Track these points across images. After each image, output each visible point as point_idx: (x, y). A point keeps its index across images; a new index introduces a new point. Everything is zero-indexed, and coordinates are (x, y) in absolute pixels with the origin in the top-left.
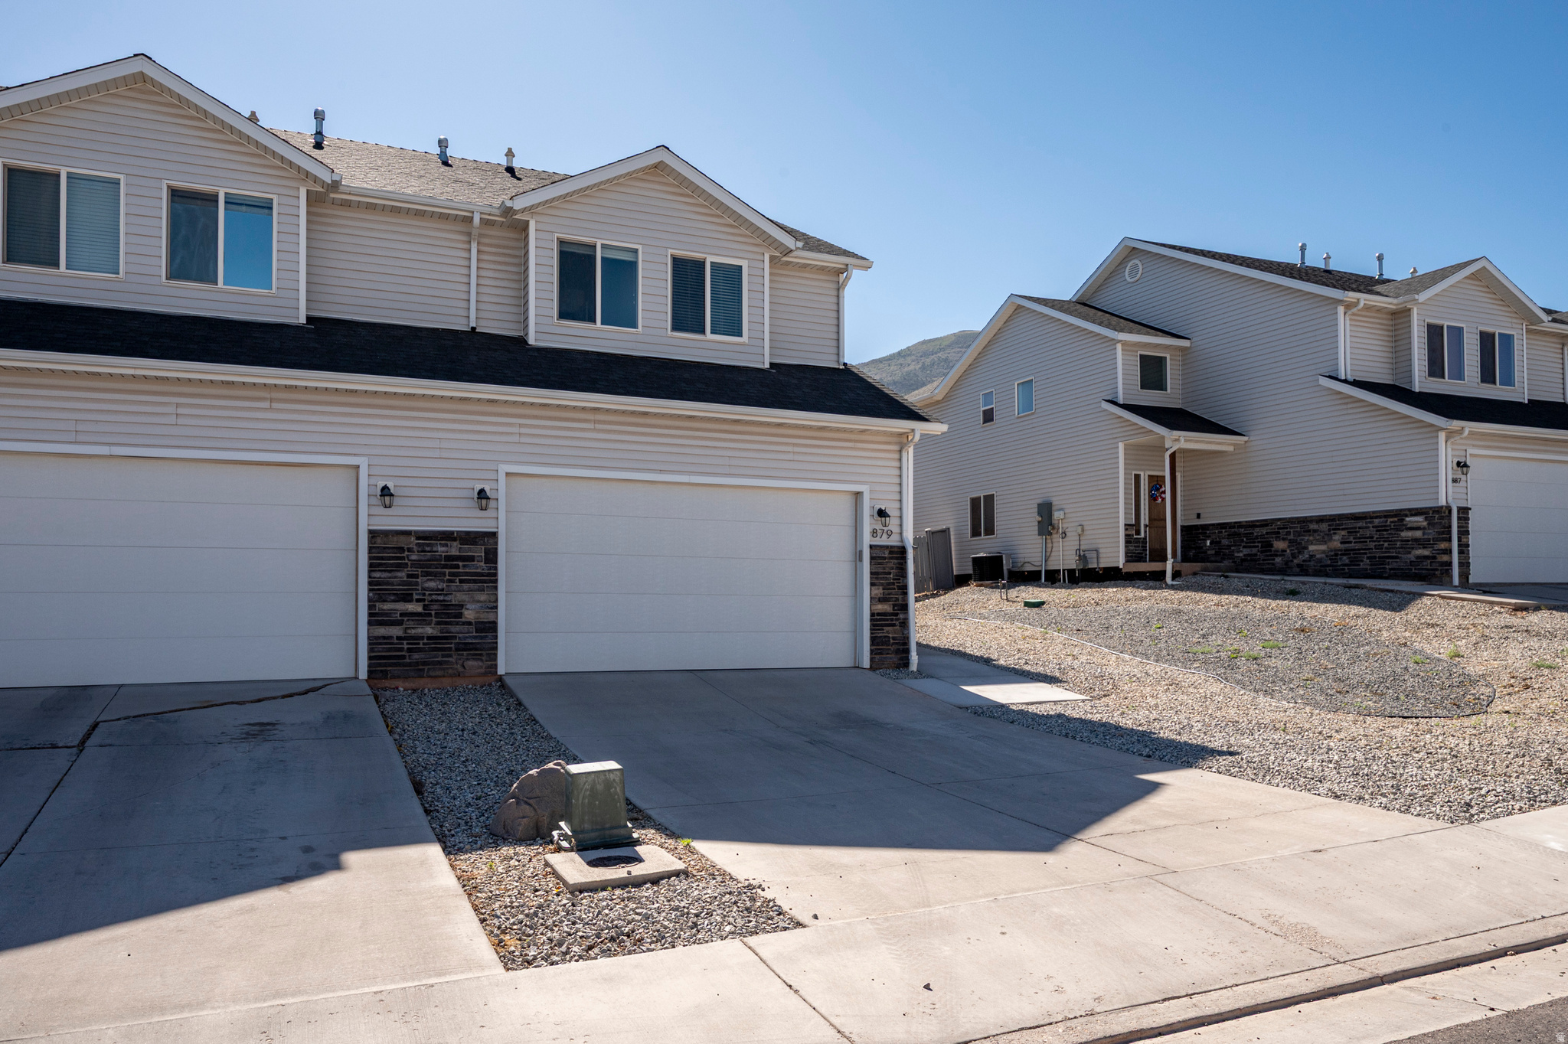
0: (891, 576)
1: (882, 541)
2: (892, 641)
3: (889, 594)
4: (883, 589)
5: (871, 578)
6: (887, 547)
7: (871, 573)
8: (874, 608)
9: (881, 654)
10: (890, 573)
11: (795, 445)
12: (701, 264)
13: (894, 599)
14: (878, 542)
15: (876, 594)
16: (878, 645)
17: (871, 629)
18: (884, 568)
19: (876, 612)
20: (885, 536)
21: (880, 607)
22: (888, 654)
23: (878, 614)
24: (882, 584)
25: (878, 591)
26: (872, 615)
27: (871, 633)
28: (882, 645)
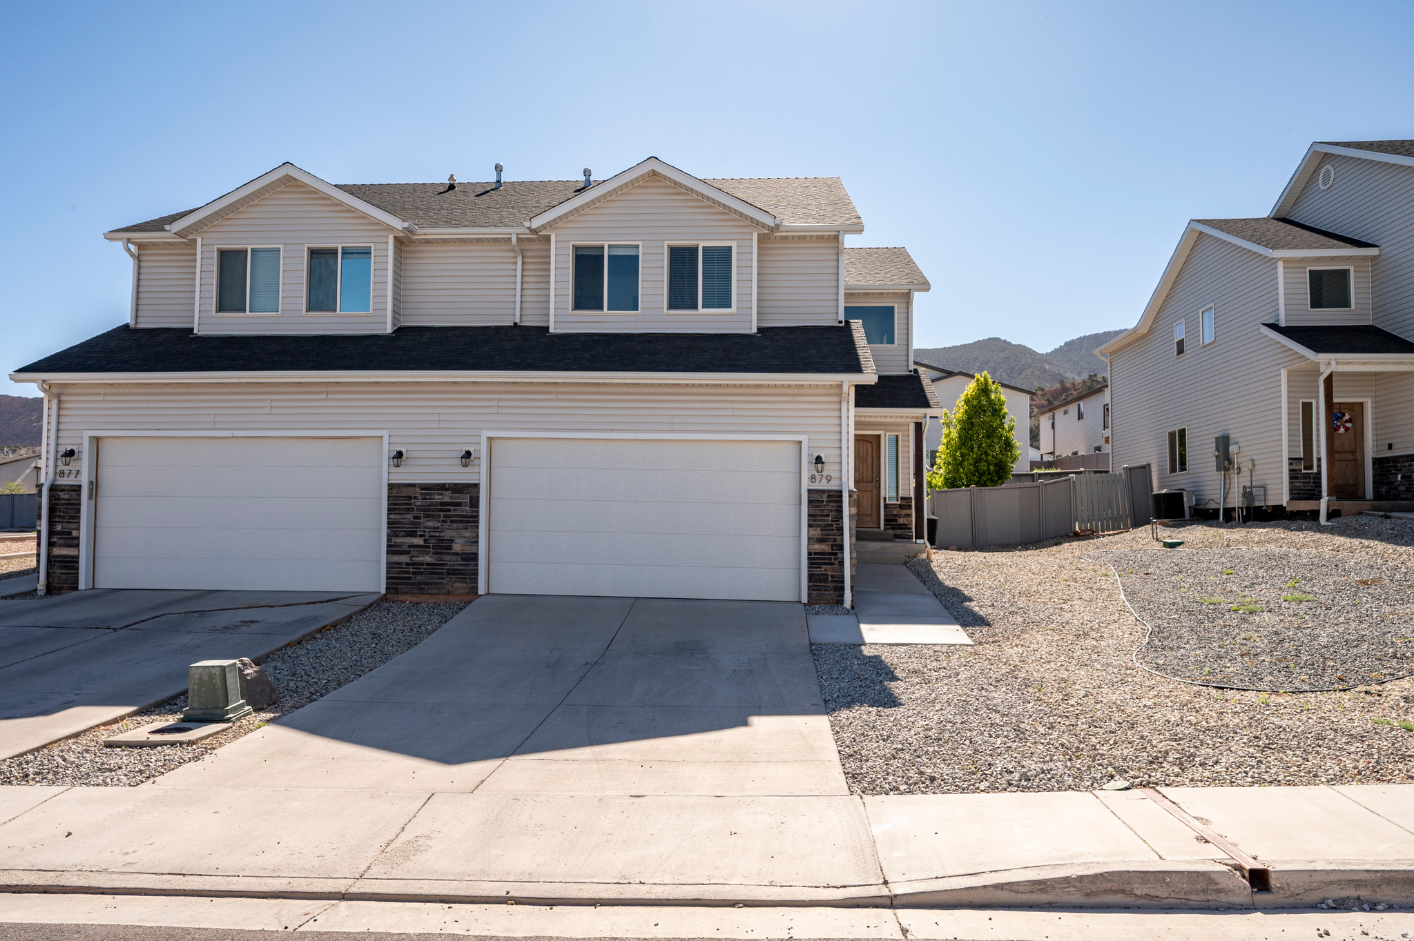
0: (830, 518)
1: (822, 486)
2: (830, 579)
3: (827, 535)
4: (821, 530)
5: (809, 520)
6: (824, 491)
7: (809, 515)
8: (811, 547)
9: (819, 590)
10: (828, 516)
11: (733, 402)
12: (694, 250)
13: (832, 540)
14: (816, 486)
15: (814, 535)
16: (817, 582)
17: (809, 567)
18: (822, 511)
19: (813, 551)
20: (824, 481)
21: (817, 547)
22: (825, 590)
23: (816, 554)
24: (820, 526)
25: (817, 533)
26: (810, 554)
27: (809, 571)
28: (820, 582)
